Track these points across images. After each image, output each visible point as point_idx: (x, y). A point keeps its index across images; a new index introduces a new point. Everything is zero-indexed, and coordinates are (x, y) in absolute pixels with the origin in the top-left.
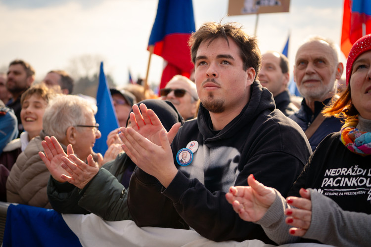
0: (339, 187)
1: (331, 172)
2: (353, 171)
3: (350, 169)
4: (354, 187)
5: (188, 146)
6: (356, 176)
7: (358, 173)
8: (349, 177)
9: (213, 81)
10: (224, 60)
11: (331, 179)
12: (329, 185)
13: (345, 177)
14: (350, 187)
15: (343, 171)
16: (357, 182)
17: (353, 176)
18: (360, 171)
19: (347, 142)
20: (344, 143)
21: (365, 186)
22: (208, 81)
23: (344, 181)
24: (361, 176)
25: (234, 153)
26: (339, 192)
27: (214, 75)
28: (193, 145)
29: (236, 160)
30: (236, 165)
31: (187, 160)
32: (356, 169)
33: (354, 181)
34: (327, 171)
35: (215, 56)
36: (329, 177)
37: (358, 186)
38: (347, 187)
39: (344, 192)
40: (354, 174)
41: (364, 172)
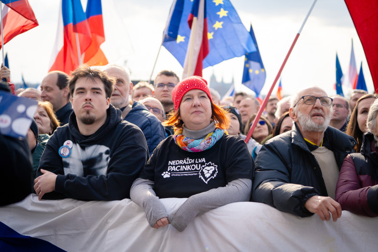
0: (180, 171)
1: (173, 163)
2: (186, 161)
3: (185, 160)
4: (189, 171)
5: (65, 144)
6: (189, 164)
7: (190, 163)
8: (185, 165)
9: (90, 103)
10: (96, 91)
11: (174, 167)
12: (173, 170)
13: (183, 165)
14: (187, 171)
15: (181, 162)
16: (190, 168)
17: (187, 165)
18: (191, 161)
19: (182, 145)
20: (180, 146)
21: (196, 170)
22: (86, 103)
23: (182, 168)
24: (192, 164)
25: (103, 149)
26: (180, 174)
27: (90, 100)
28: (69, 143)
29: (107, 152)
30: (107, 156)
31: (67, 153)
32: (188, 160)
33: (189, 167)
34: (170, 162)
35: (91, 88)
36: (173, 166)
37: (192, 171)
38: (184, 171)
39: (183, 174)
40: (187, 163)
41: (193, 161)
